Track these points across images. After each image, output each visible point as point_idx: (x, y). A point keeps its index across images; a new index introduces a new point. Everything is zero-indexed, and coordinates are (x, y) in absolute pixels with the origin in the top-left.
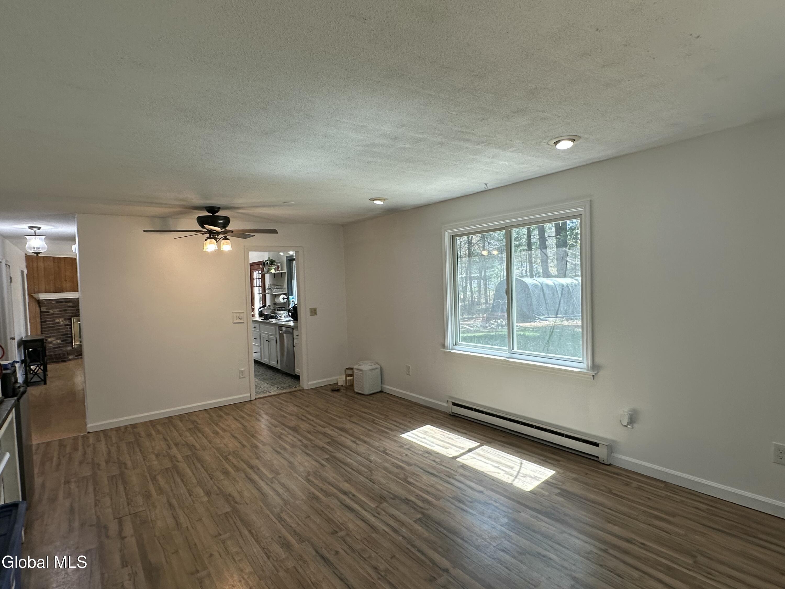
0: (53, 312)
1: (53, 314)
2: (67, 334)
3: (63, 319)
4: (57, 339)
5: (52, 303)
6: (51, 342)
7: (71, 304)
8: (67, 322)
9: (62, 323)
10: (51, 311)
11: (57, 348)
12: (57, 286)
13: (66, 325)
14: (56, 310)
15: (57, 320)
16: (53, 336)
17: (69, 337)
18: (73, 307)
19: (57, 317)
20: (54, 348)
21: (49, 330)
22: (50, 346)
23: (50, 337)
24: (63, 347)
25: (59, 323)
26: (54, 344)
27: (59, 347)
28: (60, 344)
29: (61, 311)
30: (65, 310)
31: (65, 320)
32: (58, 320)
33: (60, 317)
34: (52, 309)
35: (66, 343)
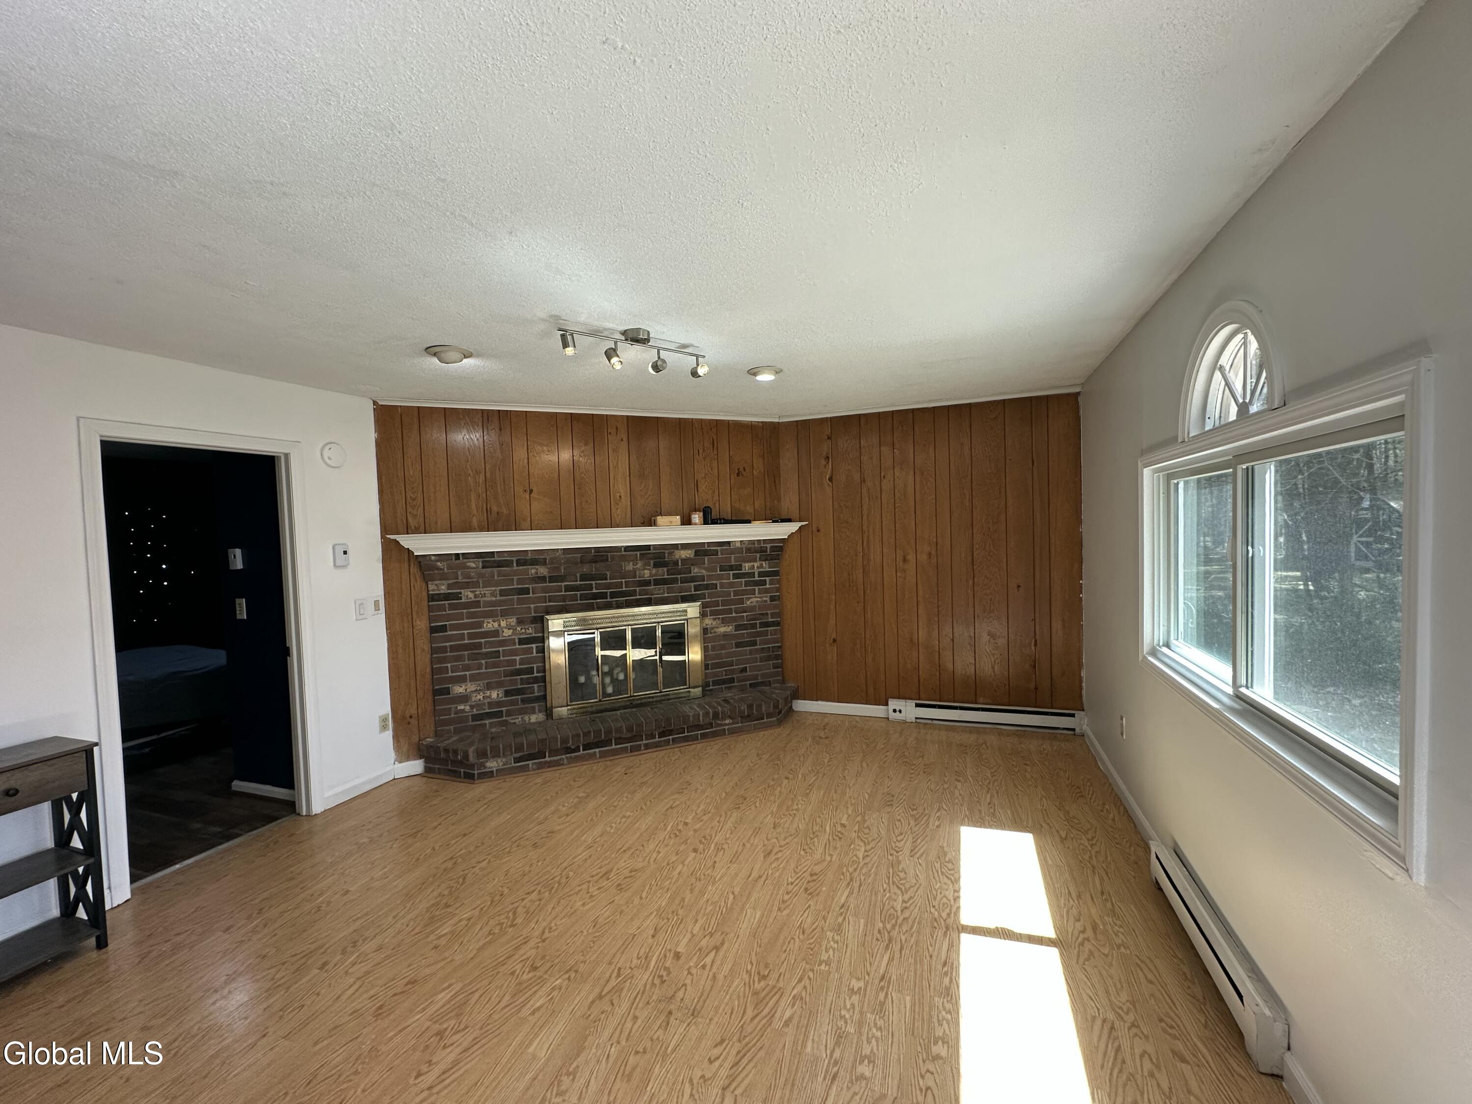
0: (475, 596)
1: (477, 604)
2: (530, 671)
3: (513, 621)
4: (489, 687)
5: (469, 567)
6: (464, 699)
7: (543, 571)
8: (531, 631)
9: (507, 633)
10: (468, 595)
11: (489, 715)
12: (495, 509)
13: (522, 642)
14: (487, 591)
15: (490, 625)
16: (473, 678)
17: (536, 680)
18: (552, 579)
19: (491, 615)
20: (476, 718)
21: (458, 659)
22: (463, 711)
23: (461, 680)
24: (509, 713)
25: (496, 633)
26: (479, 705)
27: (499, 714)
28: (499, 704)
29: (503, 593)
30: (526, 591)
31: (520, 622)
32: (496, 625)
33: (505, 614)
34: (466, 586)
35: (523, 701)
